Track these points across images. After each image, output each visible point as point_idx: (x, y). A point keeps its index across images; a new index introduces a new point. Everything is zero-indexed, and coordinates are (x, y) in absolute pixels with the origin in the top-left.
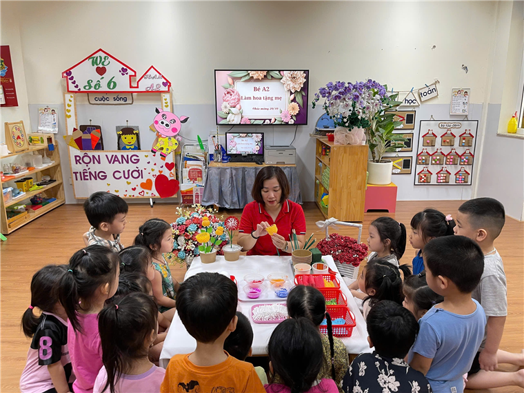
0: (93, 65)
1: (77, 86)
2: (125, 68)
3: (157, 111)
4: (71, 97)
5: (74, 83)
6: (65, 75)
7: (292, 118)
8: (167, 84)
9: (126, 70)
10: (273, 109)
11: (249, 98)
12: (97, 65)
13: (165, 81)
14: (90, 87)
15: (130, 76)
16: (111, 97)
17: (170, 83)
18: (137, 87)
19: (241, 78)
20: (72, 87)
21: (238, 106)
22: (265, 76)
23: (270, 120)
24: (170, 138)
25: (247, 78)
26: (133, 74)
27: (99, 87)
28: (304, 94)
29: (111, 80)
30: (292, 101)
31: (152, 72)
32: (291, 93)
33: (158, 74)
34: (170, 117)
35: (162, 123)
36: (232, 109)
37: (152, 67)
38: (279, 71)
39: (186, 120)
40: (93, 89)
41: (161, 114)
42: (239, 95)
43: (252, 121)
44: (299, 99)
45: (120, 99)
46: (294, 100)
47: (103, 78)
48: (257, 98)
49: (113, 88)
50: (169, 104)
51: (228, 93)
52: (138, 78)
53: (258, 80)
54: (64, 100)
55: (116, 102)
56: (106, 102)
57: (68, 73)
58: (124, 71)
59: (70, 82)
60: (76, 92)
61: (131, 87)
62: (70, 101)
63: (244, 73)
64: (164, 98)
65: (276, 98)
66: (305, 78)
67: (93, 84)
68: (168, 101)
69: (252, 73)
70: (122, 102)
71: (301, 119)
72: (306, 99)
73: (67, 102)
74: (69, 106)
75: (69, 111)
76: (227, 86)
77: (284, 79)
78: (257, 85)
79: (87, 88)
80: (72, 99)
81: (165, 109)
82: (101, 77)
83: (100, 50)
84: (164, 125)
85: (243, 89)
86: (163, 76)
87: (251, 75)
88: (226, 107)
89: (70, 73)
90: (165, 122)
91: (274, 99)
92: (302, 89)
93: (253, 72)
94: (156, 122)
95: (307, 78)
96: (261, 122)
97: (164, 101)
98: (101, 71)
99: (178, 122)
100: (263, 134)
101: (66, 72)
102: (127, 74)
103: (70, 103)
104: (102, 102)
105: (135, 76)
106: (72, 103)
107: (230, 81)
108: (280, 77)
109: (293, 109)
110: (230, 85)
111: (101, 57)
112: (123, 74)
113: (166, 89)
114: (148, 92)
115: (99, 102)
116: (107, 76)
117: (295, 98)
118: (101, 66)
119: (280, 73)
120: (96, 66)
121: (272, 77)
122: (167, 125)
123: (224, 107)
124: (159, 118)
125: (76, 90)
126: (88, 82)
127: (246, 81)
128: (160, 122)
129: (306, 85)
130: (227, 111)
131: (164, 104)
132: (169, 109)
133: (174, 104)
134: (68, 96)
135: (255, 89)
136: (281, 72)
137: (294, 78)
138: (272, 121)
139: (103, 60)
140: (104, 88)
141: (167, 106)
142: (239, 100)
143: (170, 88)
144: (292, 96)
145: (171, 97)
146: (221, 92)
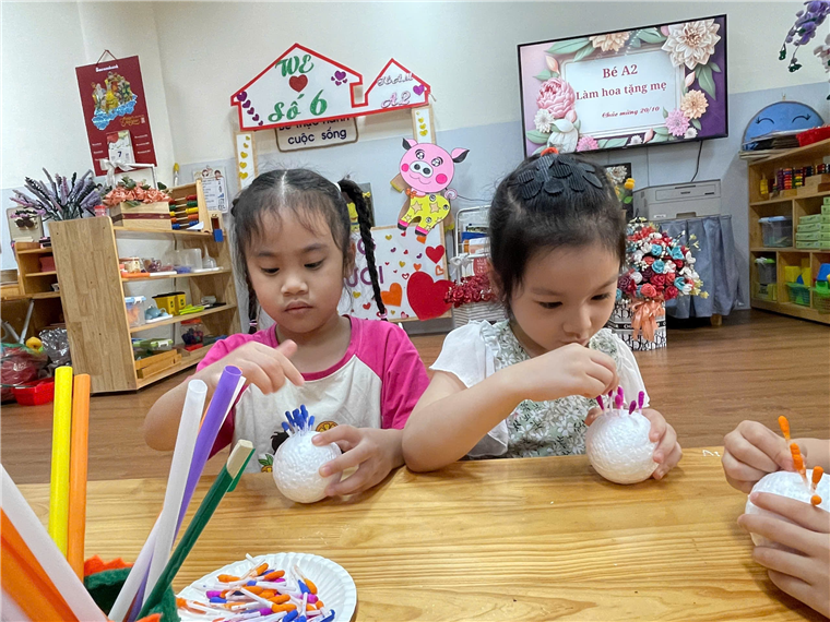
0: (284, 75)
1: (256, 118)
2: (341, 70)
3: (406, 145)
4: (248, 138)
5: (251, 112)
6: (236, 100)
7: (692, 126)
8: (422, 88)
9: (344, 74)
10: (647, 110)
11: (594, 94)
12: (291, 73)
13: (419, 84)
14: (280, 116)
15: (352, 85)
16: (317, 132)
17: (428, 87)
18: (366, 104)
19: (573, 54)
20: (248, 121)
21: (570, 115)
22: (627, 43)
23: (642, 135)
24: (432, 197)
25: (587, 52)
26: (357, 80)
27: (296, 113)
28: (717, 69)
29: (318, 96)
30: (690, 88)
31: (394, 71)
32: (688, 71)
33: (404, 73)
34: (431, 154)
35: (417, 167)
36: (556, 123)
37: (392, 61)
38: (658, 26)
39: (463, 156)
40: (284, 120)
41: (413, 150)
42: (571, 91)
43: (602, 144)
44: (707, 82)
45: (333, 135)
46: (694, 86)
47: (302, 96)
48: (612, 92)
49: (321, 113)
50: (428, 128)
51: (547, 90)
52: (365, 87)
53: (610, 53)
54: (235, 145)
55: (328, 142)
56: (309, 144)
57: (241, 95)
58: (340, 76)
59: (244, 111)
60: (255, 129)
61: (354, 106)
62: (246, 146)
63: (582, 43)
64: (417, 117)
65: (654, 86)
66: (718, 33)
67: (284, 111)
68: (427, 122)
69: (596, 41)
70: (337, 140)
71: (714, 125)
72: (722, 80)
73: (241, 149)
74: (244, 155)
75: (244, 165)
76: (546, 74)
77: (669, 42)
78: (610, 64)
79: (275, 118)
80: (249, 143)
81: (421, 139)
82: (298, 94)
83: (296, 45)
84: (421, 170)
85: (579, 76)
86: (413, 75)
87: (595, 46)
88: (544, 120)
89: (245, 95)
90: (423, 165)
91: (649, 88)
92: (712, 59)
93: (600, 38)
94: (405, 167)
95: (723, 32)
96: (622, 143)
97: (418, 124)
98: (298, 84)
99: (448, 161)
100: (628, 166)
101: (237, 95)
102: (345, 82)
103: (245, 150)
104: (302, 145)
105: (361, 83)
106: (249, 151)
107: (552, 63)
108: (661, 39)
109: (694, 105)
110: (552, 72)
111: (297, 59)
112: (338, 84)
113: (421, 99)
114: (385, 109)
115: (295, 146)
116: (309, 92)
117: (696, 80)
118: (298, 74)
119: (659, 31)
120: (289, 76)
121: (642, 42)
122: (426, 171)
123: (539, 121)
124: (410, 157)
125: (256, 124)
126: (276, 107)
127: (585, 59)
128: (412, 167)
129: (721, 49)
130: (545, 127)
131: (419, 130)
132: (428, 139)
133: (437, 130)
134: (242, 138)
135: (607, 73)
136: (663, 29)
137: (693, 36)
138: (647, 137)
139: (301, 63)
140: (305, 114)
141: (424, 133)
142: (571, 101)
143: (430, 97)
144: (690, 78)
145: (431, 115)
146: (532, 88)
